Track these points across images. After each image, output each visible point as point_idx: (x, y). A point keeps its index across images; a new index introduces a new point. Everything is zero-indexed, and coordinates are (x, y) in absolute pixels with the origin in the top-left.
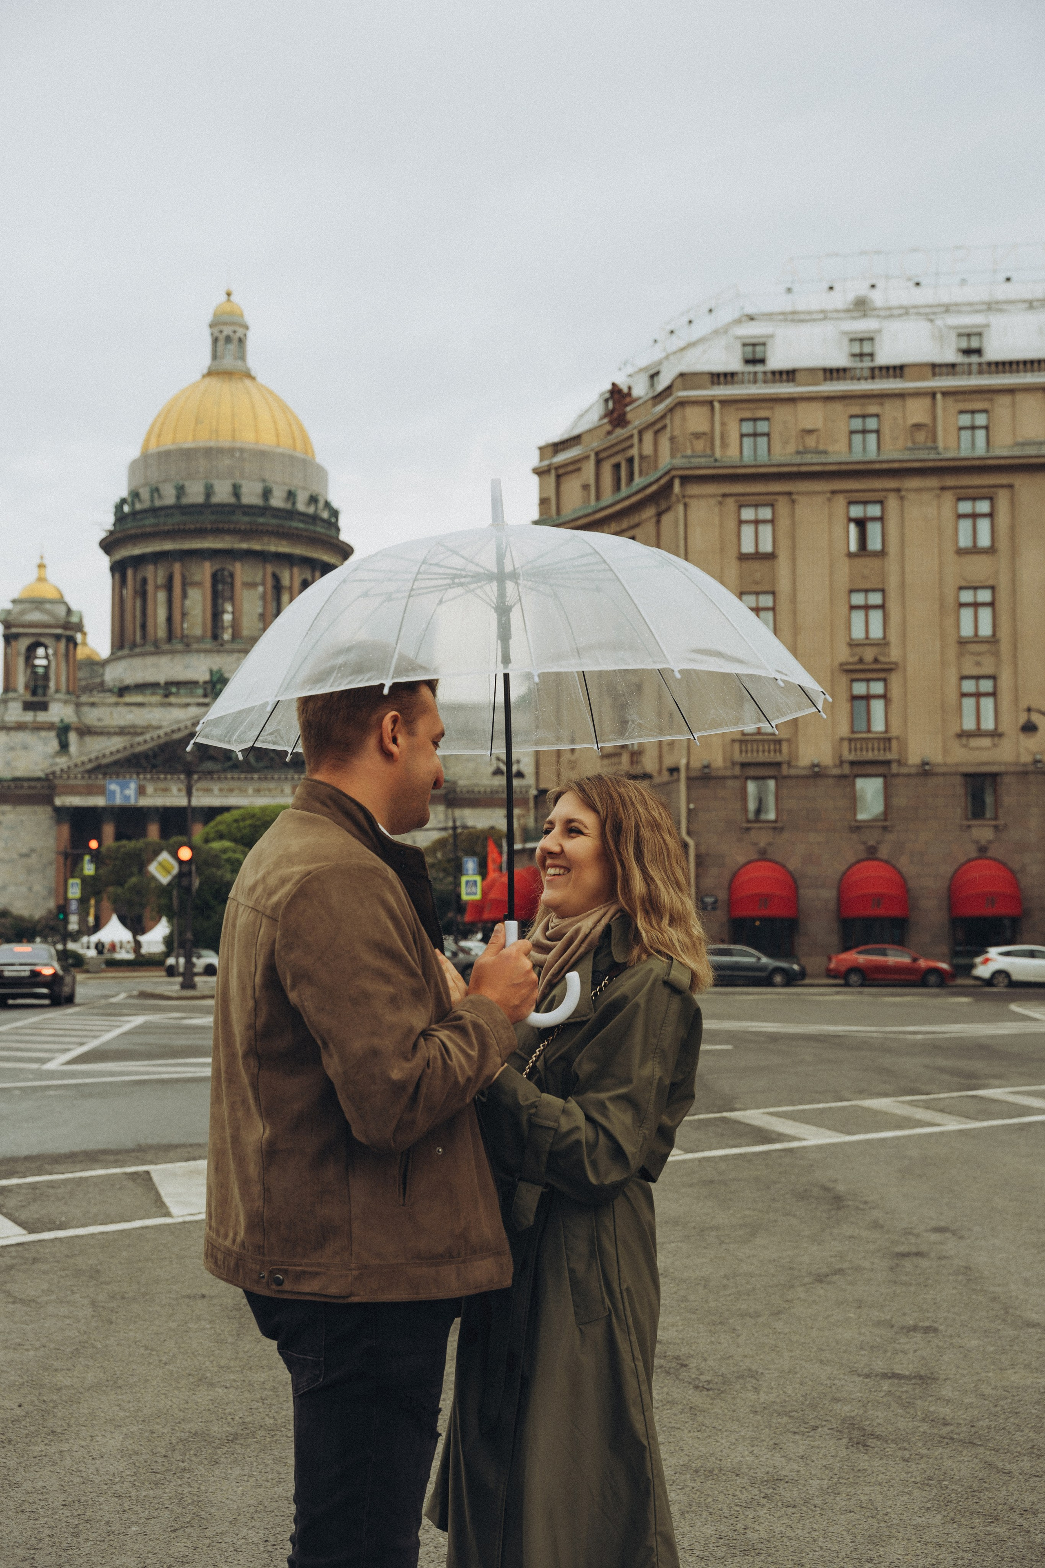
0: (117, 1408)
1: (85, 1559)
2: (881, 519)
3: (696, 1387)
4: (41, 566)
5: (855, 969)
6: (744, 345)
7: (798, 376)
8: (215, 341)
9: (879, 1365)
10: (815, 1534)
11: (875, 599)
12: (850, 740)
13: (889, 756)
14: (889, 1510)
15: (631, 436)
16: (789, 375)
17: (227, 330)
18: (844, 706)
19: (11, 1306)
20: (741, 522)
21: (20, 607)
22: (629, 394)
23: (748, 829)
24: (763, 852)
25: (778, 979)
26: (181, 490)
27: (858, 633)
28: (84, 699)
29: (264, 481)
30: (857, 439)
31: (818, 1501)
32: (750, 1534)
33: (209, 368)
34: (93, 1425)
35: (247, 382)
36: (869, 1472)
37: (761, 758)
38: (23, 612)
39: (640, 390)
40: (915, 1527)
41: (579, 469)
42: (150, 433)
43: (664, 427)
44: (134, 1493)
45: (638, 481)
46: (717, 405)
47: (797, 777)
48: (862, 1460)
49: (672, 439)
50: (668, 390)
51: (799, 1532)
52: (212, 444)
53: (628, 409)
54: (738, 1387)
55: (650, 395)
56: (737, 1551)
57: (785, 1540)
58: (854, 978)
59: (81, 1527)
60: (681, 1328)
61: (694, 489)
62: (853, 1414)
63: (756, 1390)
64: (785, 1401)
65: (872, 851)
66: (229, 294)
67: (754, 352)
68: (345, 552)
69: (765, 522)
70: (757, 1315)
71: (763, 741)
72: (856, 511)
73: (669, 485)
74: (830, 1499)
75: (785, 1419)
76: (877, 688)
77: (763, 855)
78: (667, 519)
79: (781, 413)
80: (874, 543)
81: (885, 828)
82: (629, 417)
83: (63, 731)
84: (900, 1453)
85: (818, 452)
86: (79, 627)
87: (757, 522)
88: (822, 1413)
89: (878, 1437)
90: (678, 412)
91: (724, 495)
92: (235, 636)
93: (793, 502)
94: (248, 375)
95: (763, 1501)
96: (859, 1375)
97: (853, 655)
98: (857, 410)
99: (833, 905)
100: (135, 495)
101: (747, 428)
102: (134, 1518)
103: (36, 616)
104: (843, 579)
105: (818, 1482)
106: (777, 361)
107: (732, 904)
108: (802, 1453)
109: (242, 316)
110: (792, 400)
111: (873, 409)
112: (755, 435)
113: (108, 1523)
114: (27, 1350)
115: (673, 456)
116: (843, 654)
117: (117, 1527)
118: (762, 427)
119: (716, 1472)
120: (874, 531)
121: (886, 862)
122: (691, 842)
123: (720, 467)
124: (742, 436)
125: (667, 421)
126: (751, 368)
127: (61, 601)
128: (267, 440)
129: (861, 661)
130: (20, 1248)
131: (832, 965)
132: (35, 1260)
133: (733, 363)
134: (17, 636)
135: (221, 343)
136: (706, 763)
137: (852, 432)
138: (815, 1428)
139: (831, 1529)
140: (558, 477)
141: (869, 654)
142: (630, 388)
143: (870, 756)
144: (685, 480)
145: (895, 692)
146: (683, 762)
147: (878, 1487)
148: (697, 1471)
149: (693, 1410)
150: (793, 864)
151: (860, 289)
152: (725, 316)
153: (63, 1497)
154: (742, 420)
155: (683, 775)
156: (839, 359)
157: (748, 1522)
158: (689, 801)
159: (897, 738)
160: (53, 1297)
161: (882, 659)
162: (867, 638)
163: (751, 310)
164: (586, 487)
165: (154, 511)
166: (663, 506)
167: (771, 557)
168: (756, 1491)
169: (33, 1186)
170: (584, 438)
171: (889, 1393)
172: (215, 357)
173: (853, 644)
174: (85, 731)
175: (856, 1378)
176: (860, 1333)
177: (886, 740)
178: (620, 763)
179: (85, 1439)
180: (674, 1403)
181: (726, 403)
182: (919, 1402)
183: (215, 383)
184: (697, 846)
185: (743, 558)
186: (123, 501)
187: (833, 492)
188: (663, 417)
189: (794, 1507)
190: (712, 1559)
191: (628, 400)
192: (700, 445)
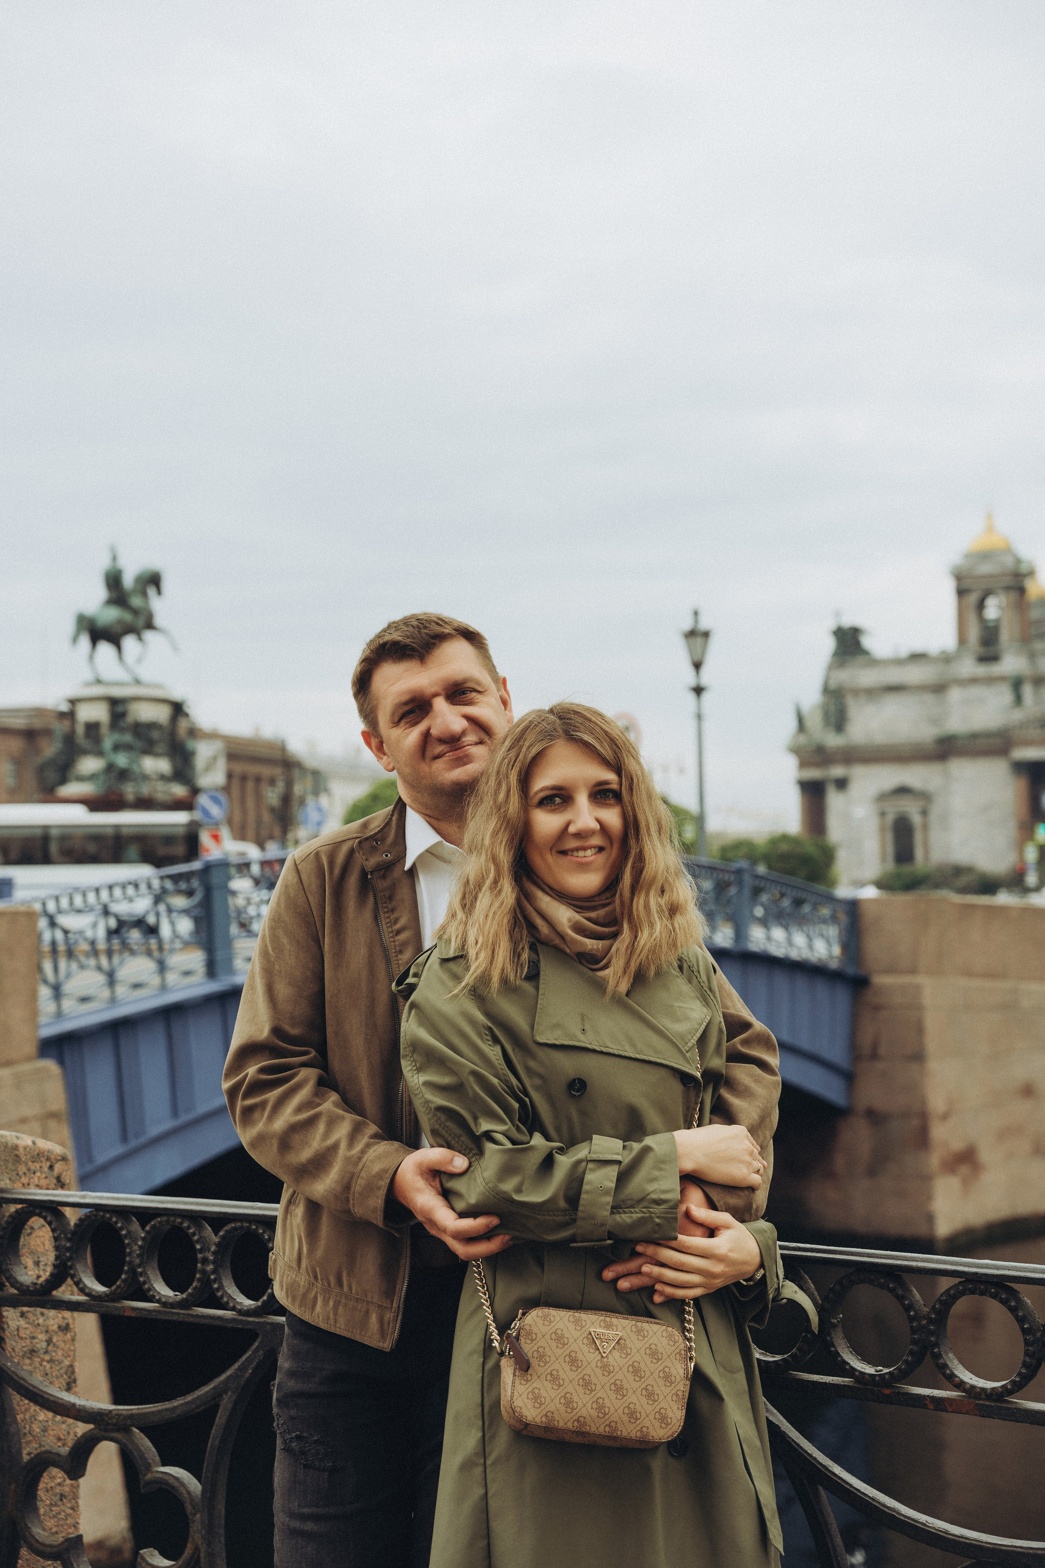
4: (990, 516)
21: (972, 561)
28: (1039, 646)
38: (976, 566)
83: (1017, 684)
86: (1031, 573)
103: (986, 569)
127: (1010, 551)
134: (969, 589)
174: (1040, 681)
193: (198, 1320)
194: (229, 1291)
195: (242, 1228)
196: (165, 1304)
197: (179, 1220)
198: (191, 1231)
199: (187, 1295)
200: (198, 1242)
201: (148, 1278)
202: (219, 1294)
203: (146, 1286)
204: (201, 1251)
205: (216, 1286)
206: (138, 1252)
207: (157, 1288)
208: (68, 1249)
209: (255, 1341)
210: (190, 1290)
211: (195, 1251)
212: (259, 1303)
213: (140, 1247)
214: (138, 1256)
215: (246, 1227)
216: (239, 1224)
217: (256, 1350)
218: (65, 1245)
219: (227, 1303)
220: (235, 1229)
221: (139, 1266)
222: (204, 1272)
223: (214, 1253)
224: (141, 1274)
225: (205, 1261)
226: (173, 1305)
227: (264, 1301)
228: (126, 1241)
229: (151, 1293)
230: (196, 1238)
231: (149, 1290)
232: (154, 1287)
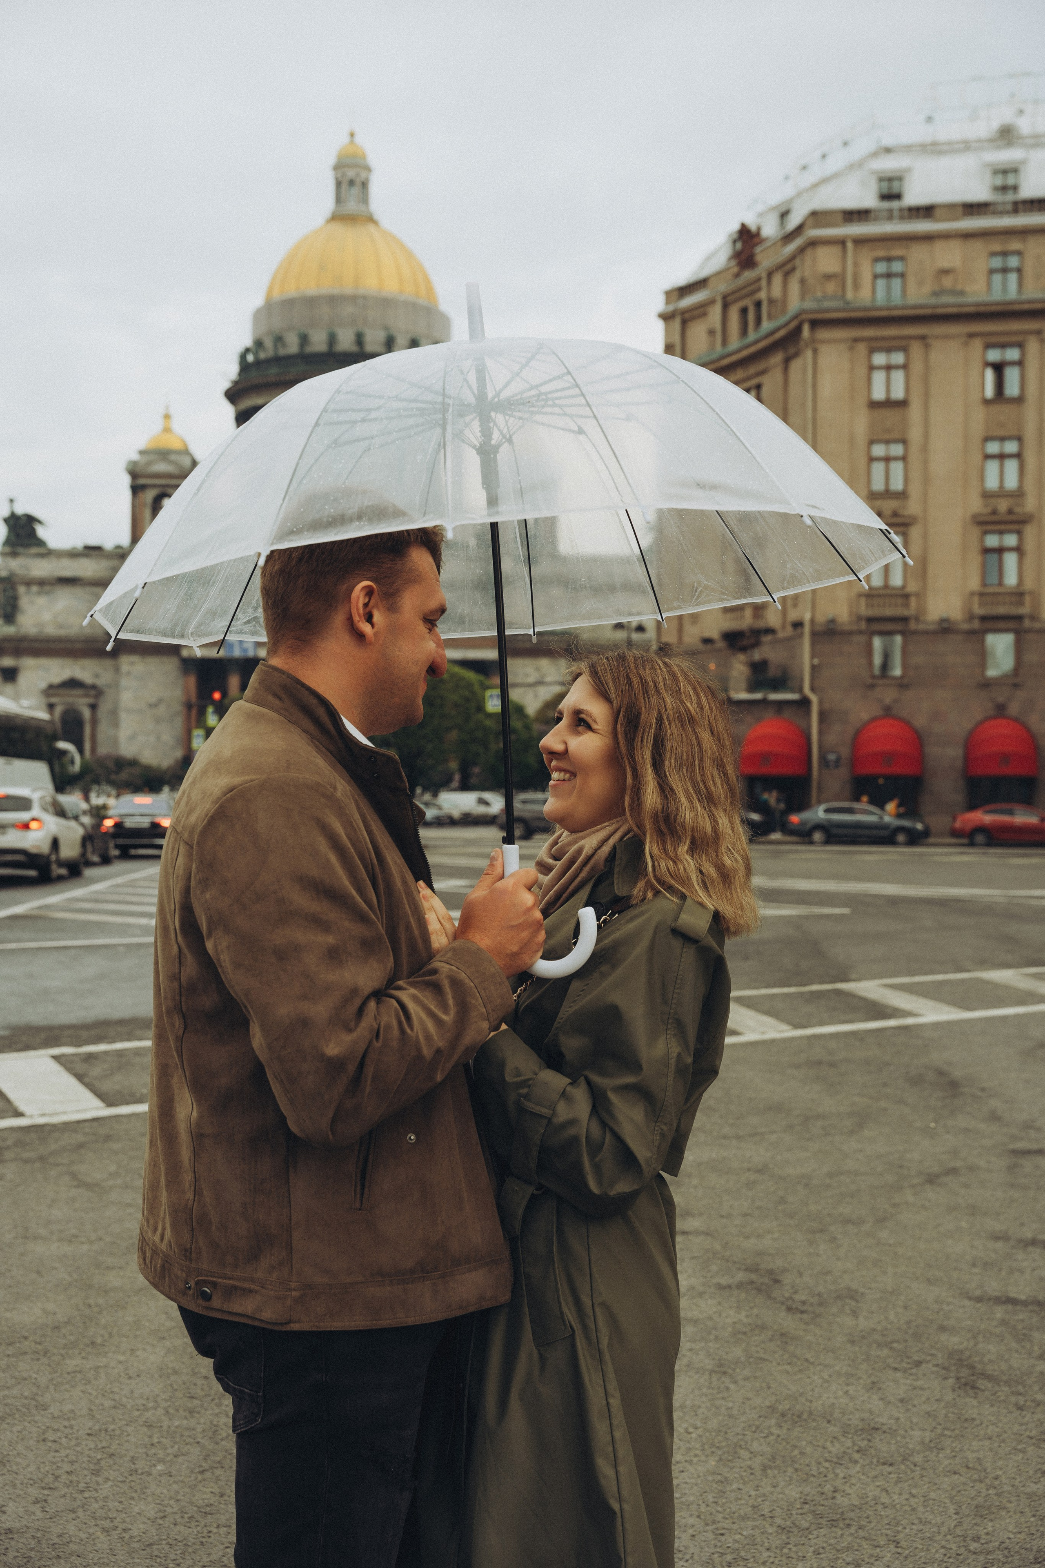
0: (164, 1316)
1: (101, 1503)
2: (1020, 363)
3: (789, 1309)
4: (167, 417)
5: (981, 829)
6: (881, 180)
7: (938, 213)
8: (339, 184)
9: (993, 1287)
10: (913, 1501)
11: (1011, 447)
12: (981, 594)
13: (1022, 611)
14: (999, 1473)
15: (759, 279)
16: (927, 211)
17: (351, 173)
18: (975, 560)
19: (74, 1190)
20: (872, 368)
21: (146, 459)
22: (758, 234)
23: (872, 686)
24: (888, 709)
25: (901, 838)
26: (304, 339)
27: (992, 482)
29: (386, 328)
30: (997, 278)
31: (918, 1458)
32: (840, 1500)
33: (333, 213)
34: (136, 1336)
35: (371, 228)
36: (978, 1422)
37: (888, 612)
38: (150, 463)
39: (770, 229)
40: (1030, 1496)
41: (704, 314)
42: (274, 279)
43: (793, 269)
44: (166, 1423)
45: (767, 325)
46: (850, 245)
47: (926, 633)
48: (971, 1406)
49: (803, 281)
50: (799, 229)
51: (895, 1497)
52: (336, 291)
53: (758, 249)
54: (835, 1310)
55: (781, 234)
56: (823, 1521)
57: (880, 1508)
58: (980, 838)
59: (103, 1463)
60: (776, 1235)
61: (823, 334)
62: (961, 1347)
63: (855, 1314)
64: (886, 1329)
65: (1001, 709)
66: (352, 135)
67: (890, 188)
69: (897, 367)
70: (860, 1222)
71: (891, 596)
72: (994, 355)
73: (798, 330)
74: (932, 1456)
75: (886, 1352)
76: (1011, 540)
77: (888, 712)
78: (796, 365)
79: (918, 254)
80: (1012, 388)
81: (1016, 686)
82: (759, 258)
84: (1013, 1399)
85: (954, 292)
87: (889, 368)
88: (927, 1345)
89: (989, 1378)
90: (809, 252)
91: (856, 340)
93: (927, 346)
94: (371, 219)
95: (856, 1456)
96: (970, 1299)
97: (986, 506)
98: (997, 247)
99: (959, 764)
100: (259, 344)
101: (881, 268)
102: (161, 1453)
103: (161, 467)
104: (978, 427)
105: (920, 1433)
106: (914, 196)
107: (855, 760)
108: (902, 1396)
109: (364, 157)
110: (929, 238)
111: (1015, 245)
112: (889, 276)
113: (133, 1460)
114: (82, 1243)
115: (803, 297)
116: (976, 505)
117: (141, 1465)
118: (897, 267)
119: (805, 1416)
120: (1012, 375)
121: (1016, 720)
122: (814, 698)
123: (854, 311)
124: (876, 277)
125: (797, 262)
126: (886, 205)
127: (186, 452)
128: (391, 287)
129: (994, 512)
130: (95, 1124)
131: (958, 824)
132: (108, 1138)
133: (868, 199)
134: (143, 487)
135: (344, 187)
136: (830, 617)
137: (992, 271)
138: (918, 1364)
139: (933, 1495)
140: (684, 323)
141: (1003, 506)
142: (759, 229)
143: (1001, 610)
144: (815, 324)
145: (1030, 545)
146: (807, 617)
147: (987, 1443)
148: (783, 1415)
149: (784, 1337)
150: (919, 722)
151: (1003, 116)
152: (861, 148)
153: (90, 1424)
154: (877, 260)
155: (807, 629)
156: (980, 192)
157: (838, 1483)
158: (813, 656)
159: (1031, 593)
160: (119, 1181)
161: (1018, 510)
162: (1001, 487)
163: (888, 142)
164: (711, 332)
165: (277, 360)
166: (792, 351)
167: (903, 404)
168: (849, 1443)
169: (120, 1053)
170: (711, 283)
171: (1003, 1322)
172: (339, 200)
173: (987, 495)
175: (967, 1303)
176: (972, 1246)
177: (1019, 595)
178: (742, 617)
179: (124, 1353)
180: (763, 1327)
181: (860, 242)
182: (1036, 1334)
183: (338, 228)
184: (821, 702)
185: (874, 405)
186: (247, 350)
187: (971, 336)
188: (793, 258)
189: (891, 1465)
190: (795, 1530)
191: (756, 240)
192: (831, 287)
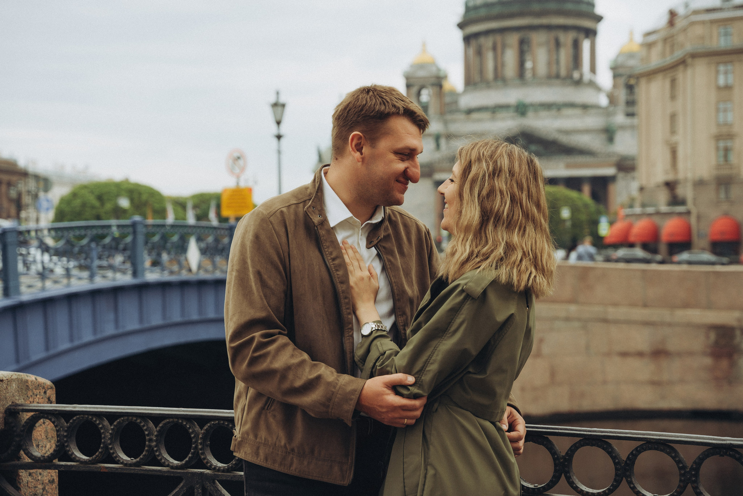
20: (718, 73)
21: (414, 69)
28: (449, 117)
37: (725, 173)
38: (416, 72)
41: (656, 46)
46: (707, 23)
50: (689, 17)
53: (676, 20)
55: (685, 14)
61: (696, 60)
68: (599, 19)
69: (730, 72)
73: (687, 58)
77: (726, 214)
79: (736, 26)
82: (676, 23)
83: (437, 138)
86: (445, 77)
87: (726, 72)
90: (692, 26)
92: (534, 75)
103: (422, 73)
112: (726, 35)
118: (729, 32)
122: (694, 209)
125: (689, 29)
126: (724, 4)
127: (434, 64)
136: (701, 176)
140: (649, 48)
142: (677, 11)
144: (692, 57)
150: (739, 219)
155: (690, 180)
158: (693, 193)
165: (486, 5)
167: (731, 87)
170: (659, 33)
174: (449, 137)
181: (711, 22)
184: (698, 211)
185: (719, 88)
188: (687, 27)
191: (676, 16)
193: (146, 473)
194: (165, 456)
195: (173, 421)
196: (126, 465)
197: (135, 419)
198: (142, 424)
199: (140, 459)
200: (146, 430)
201: (115, 450)
202: (159, 458)
203: (115, 455)
204: (148, 435)
205: (157, 453)
206: (109, 437)
207: (121, 456)
208: (66, 436)
209: (181, 482)
210: (141, 457)
211: (144, 435)
212: (184, 462)
213: (111, 434)
214: (109, 439)
215: (176, 421)
216: (172, 420)
217: (182, 487)
218: (63, 434)
219: (164, 462)
220: (169, 423)
221: (110, 444)
222: (150, 446)
223: (156, 436)
224: (111, 449)
225: (151, 440)
226: (131, 465)
227: (186, 461)
228: (102, 431)
229: (118, 459)
230: (145, 428)
231: (116, 457)
232: (119, 456)
